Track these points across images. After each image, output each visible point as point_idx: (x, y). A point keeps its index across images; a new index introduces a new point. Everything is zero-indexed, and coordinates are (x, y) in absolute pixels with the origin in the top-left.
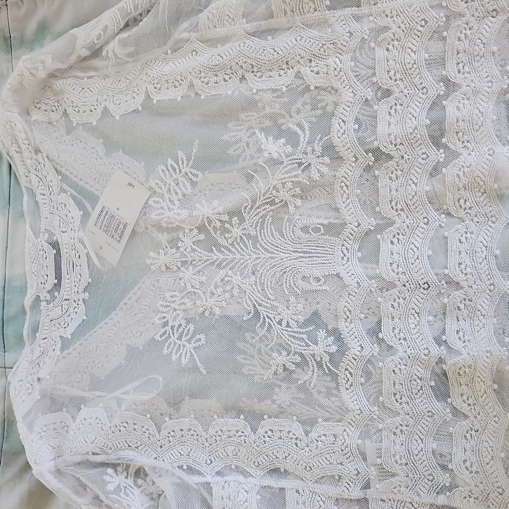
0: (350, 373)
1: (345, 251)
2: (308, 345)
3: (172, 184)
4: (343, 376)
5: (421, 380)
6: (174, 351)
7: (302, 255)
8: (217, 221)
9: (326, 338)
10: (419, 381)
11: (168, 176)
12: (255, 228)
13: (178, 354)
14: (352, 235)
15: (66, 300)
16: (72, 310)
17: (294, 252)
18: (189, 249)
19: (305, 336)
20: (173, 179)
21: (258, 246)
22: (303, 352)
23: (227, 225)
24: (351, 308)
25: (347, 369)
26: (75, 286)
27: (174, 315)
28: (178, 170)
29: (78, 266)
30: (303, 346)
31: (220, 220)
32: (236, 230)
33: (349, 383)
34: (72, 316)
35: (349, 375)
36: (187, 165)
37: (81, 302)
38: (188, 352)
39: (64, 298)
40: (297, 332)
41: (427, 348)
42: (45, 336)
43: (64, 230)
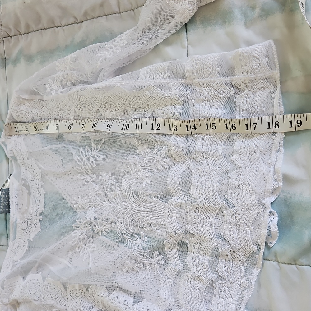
0: (168, 277)
1: (170, 212)
2: (148, 258)
3: (86, 160)
4: (164, 278)
5: (199, 290)
6: (82, 251)
7: (148, 210)
8: (109, 184)
9: (158, 255)
10: (198, 290)
11: (84, 155)
12: (125, 191)
13: (83, 253)
14: (174, 203)
15: (30, 219)
16: (33, 225)
17: (144, 207)
18: (93, 198)
19: (146, 254)
20: (87, 157)
21: (127, 201)
22: (145, 262)
23: (113, 187)
24: (172, 244)
25: (166, 275)
26: (35, 212)
27: (81, 232)
28: (90, 153)
29: (39, 201)
30: (145, 259)
31: (111, 183)
32: (117, 190)
33: (166, 283)
34: (33, 228)
35: (167, 279)
36: (96, 151)
37: (38, 221)
38: (88, 253)
39: (29, 218)
40: (142, 252)
41: (206, 274)
42: (19, 238)
43: (33, 179)
